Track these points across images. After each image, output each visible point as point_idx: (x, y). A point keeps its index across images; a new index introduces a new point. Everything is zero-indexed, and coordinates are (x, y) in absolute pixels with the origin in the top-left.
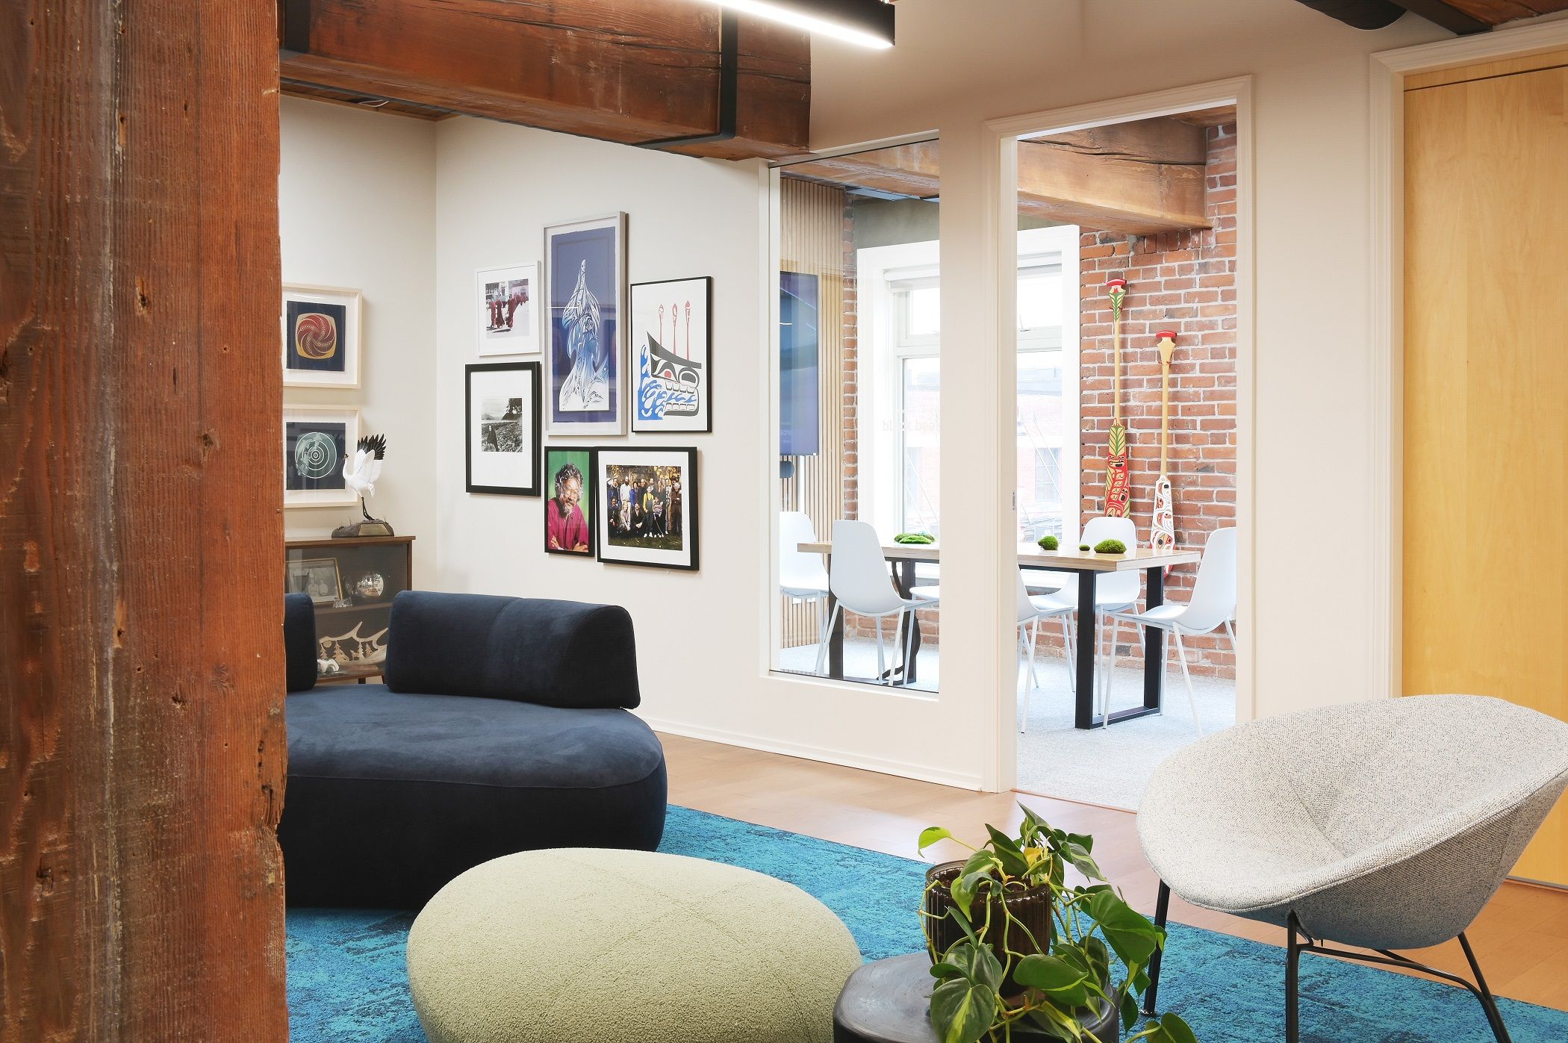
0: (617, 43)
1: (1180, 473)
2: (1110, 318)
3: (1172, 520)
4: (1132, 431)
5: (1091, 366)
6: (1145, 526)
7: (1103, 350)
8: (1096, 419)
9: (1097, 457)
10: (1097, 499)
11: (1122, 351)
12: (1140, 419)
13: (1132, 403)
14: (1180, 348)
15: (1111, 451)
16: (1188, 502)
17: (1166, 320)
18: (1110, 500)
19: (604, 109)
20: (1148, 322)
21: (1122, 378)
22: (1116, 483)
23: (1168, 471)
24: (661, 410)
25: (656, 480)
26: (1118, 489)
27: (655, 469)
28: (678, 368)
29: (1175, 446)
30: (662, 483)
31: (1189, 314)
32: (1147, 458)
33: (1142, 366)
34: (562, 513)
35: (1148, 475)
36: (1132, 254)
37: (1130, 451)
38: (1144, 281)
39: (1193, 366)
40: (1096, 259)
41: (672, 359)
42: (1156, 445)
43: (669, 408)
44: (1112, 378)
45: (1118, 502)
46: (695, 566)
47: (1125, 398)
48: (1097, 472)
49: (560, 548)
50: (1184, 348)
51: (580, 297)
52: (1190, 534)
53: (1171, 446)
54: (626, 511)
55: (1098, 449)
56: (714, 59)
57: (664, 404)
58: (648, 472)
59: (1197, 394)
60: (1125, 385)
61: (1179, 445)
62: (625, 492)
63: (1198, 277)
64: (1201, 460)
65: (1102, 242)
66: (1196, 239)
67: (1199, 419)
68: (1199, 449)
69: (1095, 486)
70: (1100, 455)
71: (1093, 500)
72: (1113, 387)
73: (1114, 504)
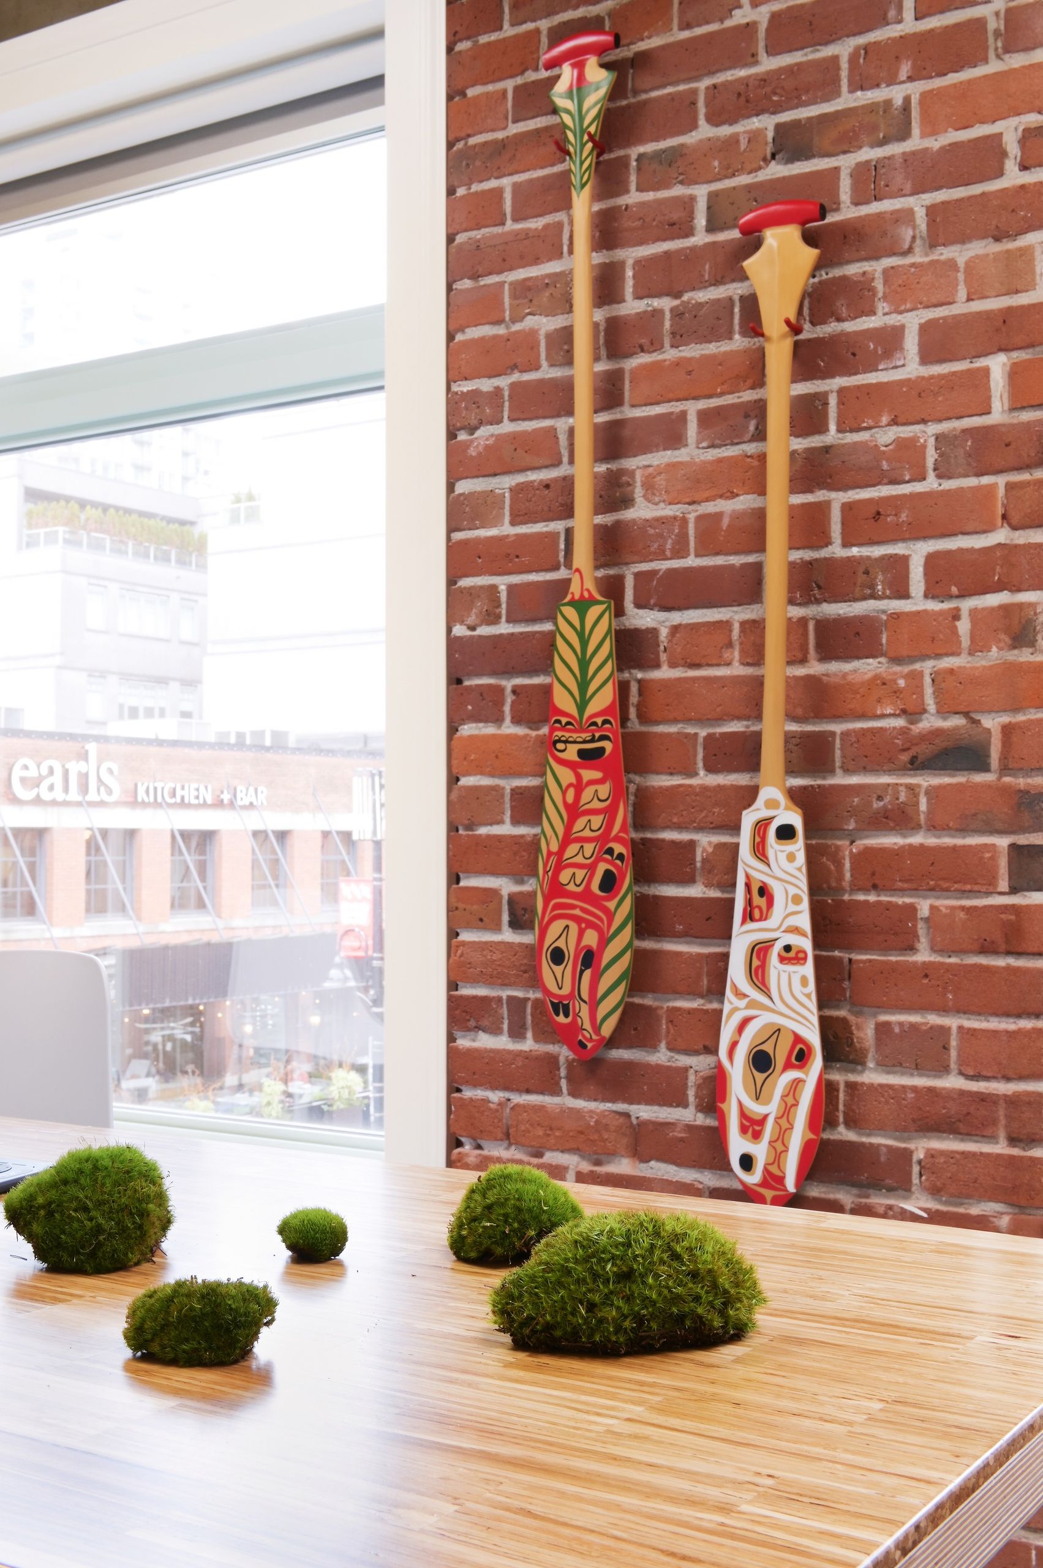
1: (840, 779)
2: (559, 195)
3: (808, 969)
4: (641, 617)
5: (486, 385)
6: (693, 992)
7: (530, 322)
8: (502, 582)
9: (509, 728)
10: (506, 886)
11: (600, 315)
12: (671, 572)
13: (641, 511)
14: (836, 272)
15: (563, 701)
16: (872, 898)
17: (777, 170)
18: (555, 889)
20: (701, 192)
21: (603, 418)
22: (580, 823)
23: (791, 770)
26: (589, 848)
29: (815, 668)
31: (875, 128)
32: (701, 721)
33: (678, 363)
35: (705, 788)
37: (634, 698)
38: (686, 34)
39: (891, 340)
42: (737, 670)
44: (561, 424)
45: (586, 895)
47: (614, 494)
48: (509, 784)
50: (852, 270)
52: (883, 1029)
53: (800, 671)
55: (509, 699)
59: (909, 450)
60: (614, 443)
61: (835, 667)
64: (931, 722)
67: (918, 553)
68: (916, 678)
69: (499, 838)
70: (517, 720)
71: (492, 894)
72: (565, 459)
73: (573, 907)
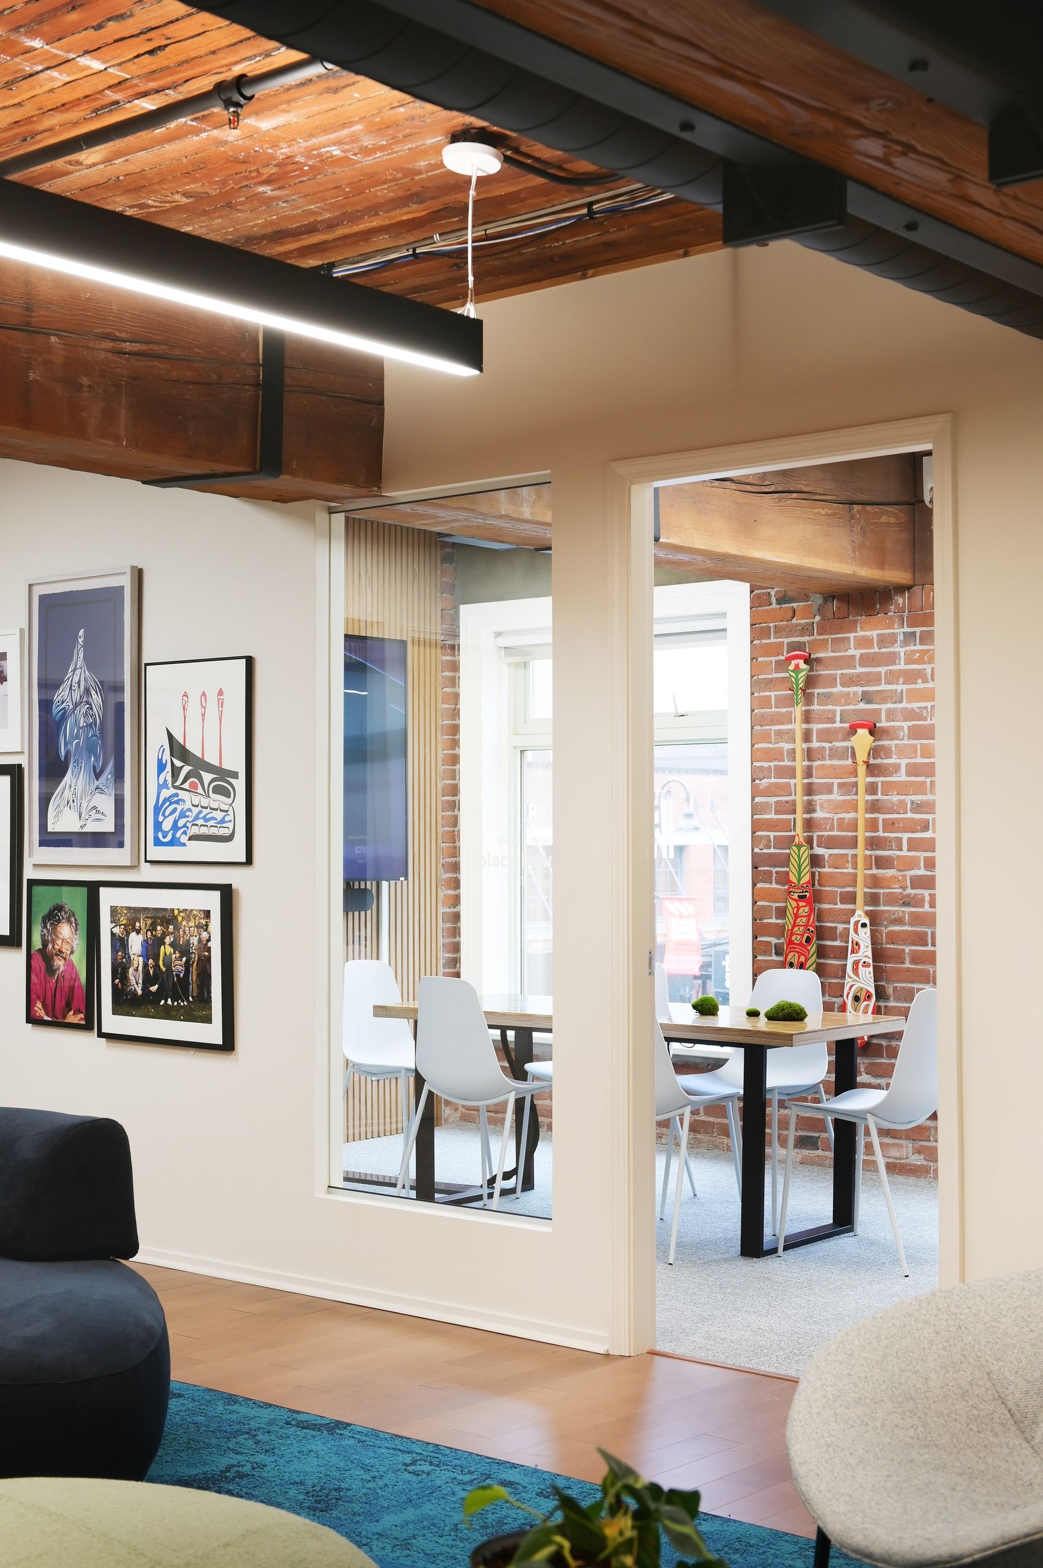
0: (120, 353)
1: (882, 908)
2: (790, 702)
3: (871, 969)
4: (819, 851)
5: (766, 764)
6: (836, 977)
7: (781, 745)
8: (772, 834)
9: (774, 886)
10: (774, 941)
11: (805, 746)
12: (829, 836)
13: (819, 814)
14: (880, 743)
15: (793, 878)
16: (892, 946)
17: (862, 706)
18: (790, 942)
19: (100, 441)
20: (838, 709)
21: (806, 781)
22: (799, 920)
23: (866, 904)
24: (185, 833)
25: (177, 928)
26: (801, 928)
27: (176, 912)
28: (207, 777)
29: (874, 871)
30: (184, 932)
31: (891, 698)
32: (838, 887)
33: (831, 766)
34: (50, 969)
35: (840, 909)
36: (818, 618)
37: (817, 878)
38: (833, 654)
39: (897, 768)
40: (771, 625)
41: (199, 765)
42: (850, 870)
43: (195, 830)
44: (792, 781)
45: (801, 944)
46: (228, 1044)
47: (810, 808)
48: (775, 905)
49: (46, 1018)
50: (885, 743)
51: (76, 679)
52: (895, 988)
53: (870, 872)
54: (137, 970)
55: (775, 875)
56: (253, 373)
57: (189, 825)
58: (164, 918)
59: (902, 803)
60: (809, 790)
61: (881, 871)
62: (136, 942)
63: (902, 651)
64: (908, 891)
65: (779, 602)
66: (900, 601)
67: (905, 836)
68: (904, 876)
69: (771, 924)
70: (777, 883)
71: (769, 943)
72: (793, 794)
73: (796, 948)
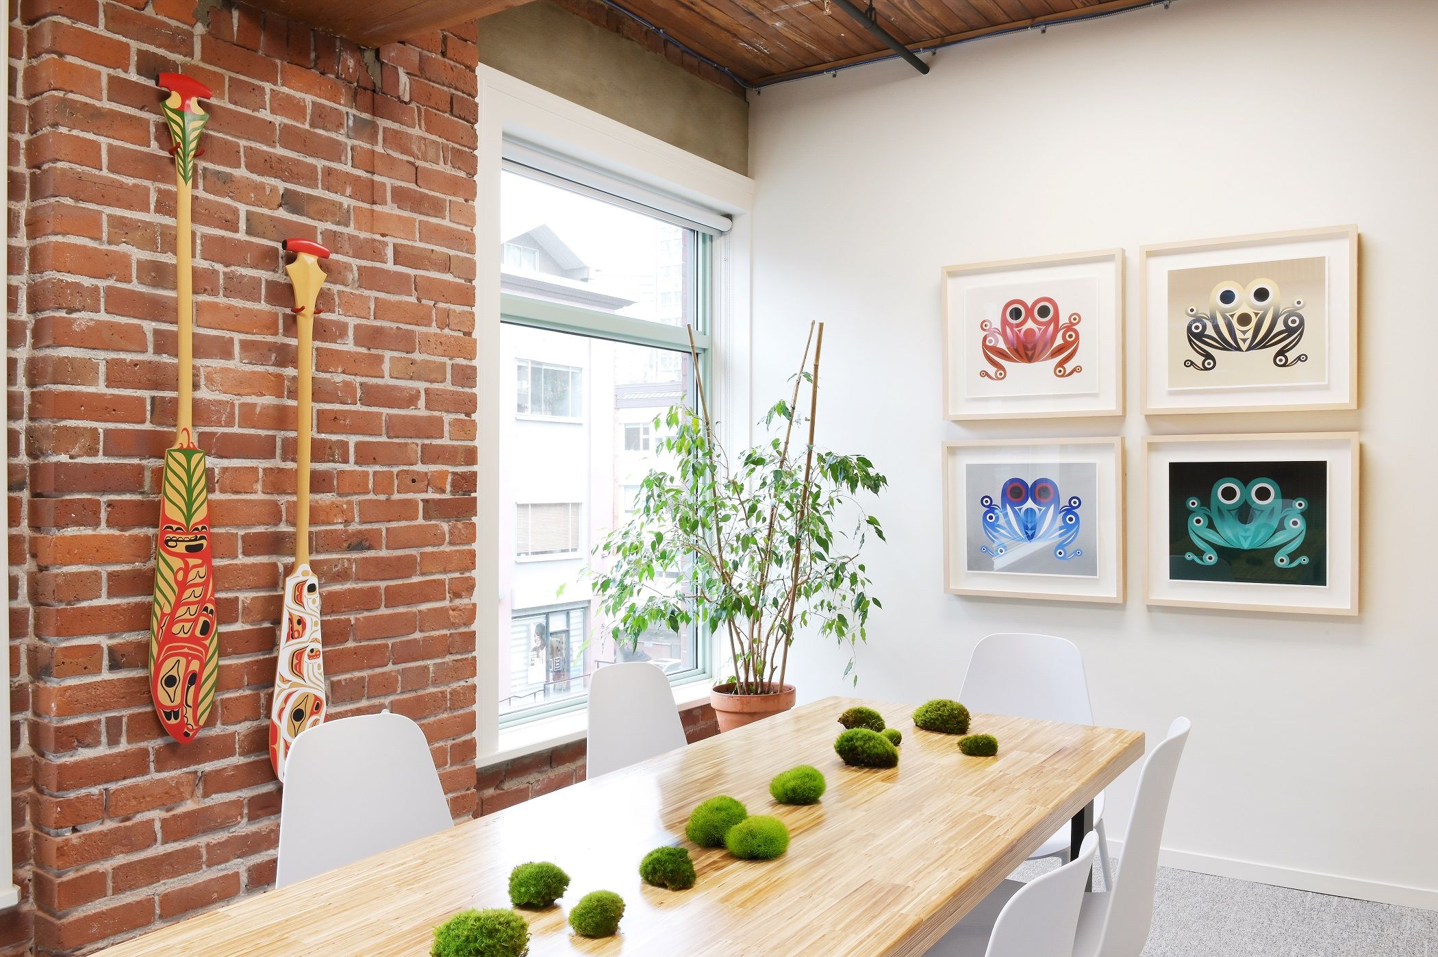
7: (123, 248)
8: (101, 426)
9: (104, 530)
10: (104, 641)
12: (224, 434)
13: (205, 394)
15: (173, 513)
17: (282, 213)
18: (169, 638)
20: (242, 208)
22: (188, 593)
26: (193, 609)
31: (333, 214)
33: (229, 308)
35: (243, 565)
36: (201, 28)
38: (233, 107)
39: (342, 329)
45: (192, 639)
48: (104, 570)
55: (106, 510)
59: (349, 387)
61: (313, 497)
63: (349, 143)
64: (355, 526)
67: (352, 440)
68: (350, 504)
69: (100, 608)
70: (110, 524)
71: (97, 647)
72: (150, 350)
73: (183, 647)
